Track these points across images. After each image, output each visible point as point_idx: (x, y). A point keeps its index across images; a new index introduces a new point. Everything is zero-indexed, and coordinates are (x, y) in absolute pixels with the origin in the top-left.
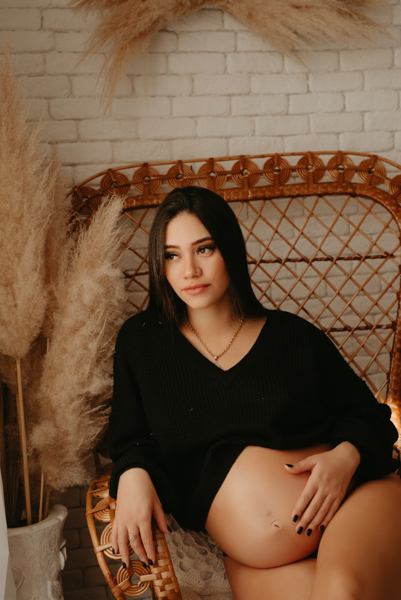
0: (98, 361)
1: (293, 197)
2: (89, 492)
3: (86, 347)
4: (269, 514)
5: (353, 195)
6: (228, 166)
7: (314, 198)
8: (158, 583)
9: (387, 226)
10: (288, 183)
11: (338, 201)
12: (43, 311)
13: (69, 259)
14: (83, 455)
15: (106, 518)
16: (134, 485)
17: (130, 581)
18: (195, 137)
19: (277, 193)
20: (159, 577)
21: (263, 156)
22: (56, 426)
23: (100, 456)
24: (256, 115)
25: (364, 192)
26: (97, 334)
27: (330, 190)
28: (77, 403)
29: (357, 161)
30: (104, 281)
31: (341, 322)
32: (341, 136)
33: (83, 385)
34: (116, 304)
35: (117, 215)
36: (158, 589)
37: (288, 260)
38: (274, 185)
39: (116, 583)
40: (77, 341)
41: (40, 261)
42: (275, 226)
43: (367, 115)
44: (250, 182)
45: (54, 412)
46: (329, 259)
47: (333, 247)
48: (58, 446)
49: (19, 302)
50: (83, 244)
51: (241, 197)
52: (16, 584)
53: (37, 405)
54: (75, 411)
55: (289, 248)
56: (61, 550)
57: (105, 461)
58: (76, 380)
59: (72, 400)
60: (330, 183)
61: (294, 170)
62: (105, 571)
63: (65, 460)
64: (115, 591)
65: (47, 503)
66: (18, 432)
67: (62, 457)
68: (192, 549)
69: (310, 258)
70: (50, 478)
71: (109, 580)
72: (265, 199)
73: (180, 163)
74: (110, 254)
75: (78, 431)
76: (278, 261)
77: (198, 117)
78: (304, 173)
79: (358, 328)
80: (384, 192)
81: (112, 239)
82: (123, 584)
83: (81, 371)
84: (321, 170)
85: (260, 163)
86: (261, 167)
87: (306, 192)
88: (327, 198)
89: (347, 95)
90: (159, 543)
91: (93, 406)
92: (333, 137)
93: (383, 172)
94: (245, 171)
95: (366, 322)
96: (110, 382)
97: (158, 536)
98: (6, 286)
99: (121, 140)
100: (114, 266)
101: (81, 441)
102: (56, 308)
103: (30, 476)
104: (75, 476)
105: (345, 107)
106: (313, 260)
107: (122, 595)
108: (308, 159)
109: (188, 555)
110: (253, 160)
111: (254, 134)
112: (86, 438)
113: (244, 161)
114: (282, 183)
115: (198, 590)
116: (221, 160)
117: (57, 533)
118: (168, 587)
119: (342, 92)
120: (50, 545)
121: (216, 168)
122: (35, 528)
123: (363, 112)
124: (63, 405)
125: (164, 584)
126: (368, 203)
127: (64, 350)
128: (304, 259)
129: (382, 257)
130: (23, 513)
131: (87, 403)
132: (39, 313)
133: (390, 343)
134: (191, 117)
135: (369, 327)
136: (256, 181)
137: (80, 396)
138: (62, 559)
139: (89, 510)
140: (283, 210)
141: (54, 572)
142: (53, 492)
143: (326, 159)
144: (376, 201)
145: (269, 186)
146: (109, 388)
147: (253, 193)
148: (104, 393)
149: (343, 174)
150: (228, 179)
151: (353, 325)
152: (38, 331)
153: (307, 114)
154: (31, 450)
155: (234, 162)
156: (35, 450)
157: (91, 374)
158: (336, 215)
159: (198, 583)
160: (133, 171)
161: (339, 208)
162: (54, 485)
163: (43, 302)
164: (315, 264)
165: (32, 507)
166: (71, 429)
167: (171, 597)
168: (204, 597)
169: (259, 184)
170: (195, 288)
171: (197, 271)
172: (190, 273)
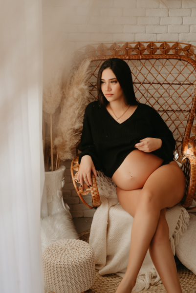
0: (78, 117)
1: (157, 59)
2: (72, 162)
3: (74, 112)
4: (130, 173)
5: (180, 60)
6: (133, 46)
7: (166, 60)
8: (92, 191)
9: (192, 73)
10: (155, 54)
11: (174, 61)
13: (71, 81)
14: (72, 149)
15: (77, 170)
16: (86, 160)
17: (83, 190)
18: (122, 33)
19: (151, 57)
20: (93, 190)
22: (63, 139)
23: (78, 150)
24: (147, 25)
25: (184, 59)
26: (78, 108)
27: (171, 57)
28: (70, 131)
29: (183, 46)
30: (82, 90)
31: (171, 108)
32: (180, 34)
33: (73, 125)
34: (86, 98)
35: (88, 66)
36: (92, 193)
37: (153, 83)
38: (150, 54)
39: (78, 190)
40: (71, 110)
42: (149, 70)
43: (191, 26)
44: (141, 53)
45: (62, 134)
46: (169, 84)
47: (170, 79)
48: (63, 145)
49: (52, 95)
50: (76, 76)
51: (137, 58)
53: (57, 131)
54: (69, 134)
55: (154, 79)
56: (63, 181)
57: (80, 152)
58: (70, 123)
59: (69, 130)
60: (171, 55)
61: (158, 49)
62: (75, 186)
63: (65, 150)
64: (78, 193)
66: (50, 140)
67: (64, 149)
68: (106, 183)
69: (162, 83)
70: (60, 156)
71: (76, 189)
72: (146, 59)
73: (115, 43)
74: (85, 80)
75: (70, 141)
76: (150, 83)
77: (124, 25)
78: (162, 50)
79: (177, 111)
80: (192, 59)
81: (86, 75)
82: (81, 191)
83: (72, 120)
84: (169, 49)
85: (146, 45)
86: (146, 47)
87: (162, 58)
88: (170, 60)
89: (184, 18)
90: (93, 179)
91: (76, 132)
92: (177, 34)
93: (192, 51)
94: (140, 48)
96: (82, 125)
97: (93, 176)
99: (94, 33)
100: (86, 85)
101: (71, 144)
102: (65, 98)
103: (53, 154)
104: (68, 156)
105: (182, 23)
107: (80, 194)
108: (164, 45)
109: (105, 185)
110: (143, 44)
111: (145, 32)
112: (73, 143)
113: (139, 44)
114: (153, 54)
115: (107, 197)
116: (131, 43)
117: (61, 175)
118: (95, 193)
119: (182, 17)
120: (59, 178)
121: (129, 46)
122: (54, 172)
123: (190, 26)
124: (65, 131)
125: (94, 192)
126: (186, 63)
127: (67, 113)
128: (159, 83)
129: (189, 84)
130: (50, 168)
131: (74, 131)
132: (59, 99)
133: (188, 117)
134: (121, 25)
135: (181, 110)
136: (143, 52)
137: (71, 129)
138: (63, 184)
139: (72, 167)
140: (153, 64)
141: (60, 188)
142: (61, 161)
143: (171, 45)
144: (189, 63)
145: (148, 54)
146: (81, 127)
147: (142, 57)
148: (80, 129)
149: (177, 51)
150: (133, 51)
151: (175, 110)
152: (58, 106)
153: (167, 25)
155: (136, 44)
156: (55, 146)
157: (76, 122)
158: (173, 67)
159: (107, 195)
160: (97, 46)
161: (174, 65)
162: (61, 158)
163: (60, 95)
164: (163, 85)
165: (54, 166)
166: (68, 140)
167: (96, 196)
168: (109, 199)
169: (144, 53)
170: (108, 95)
171: (109, 89)
172: (106, 89)
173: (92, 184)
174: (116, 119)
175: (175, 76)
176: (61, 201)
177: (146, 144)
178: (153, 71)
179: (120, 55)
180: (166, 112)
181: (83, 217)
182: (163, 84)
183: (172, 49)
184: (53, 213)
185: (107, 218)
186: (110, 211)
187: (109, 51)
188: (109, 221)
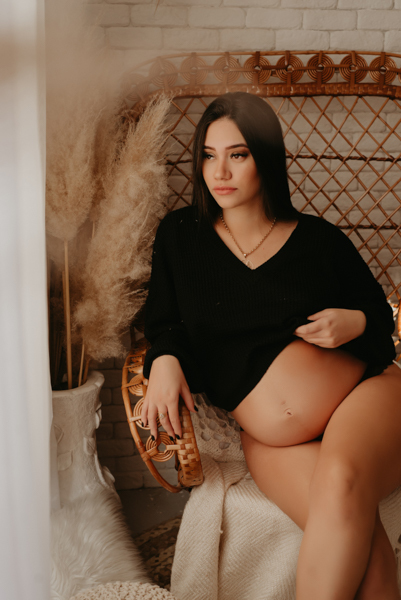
0: (139, 249)
1: (334, 96)
2: (125, 367)
3: (128, 236)
4: (284, 403)
5: (392, 98)
6: (273, 60)
7: (355, 97)
8: (182, 453)
10: (329, 82)
11: (377, 102)
12: (91, 200)
13: (118, 152)
14: (120, 330)
15: (139, 392)
17: (157, 449)
18: (244, 27)
19: (319, 91)
20: (183, 448)
21: (308, 53)
22: (98, 305)
24: (305, 8)
26: (139, 225)
27: (370, 91)
28: (118, 286)
29: (398, 64)
30: (148, 176)
31: (368, 220)
32: (387, 34)
33: (124, 270)
34: (159, 198)
35: (164, 113)
36: (181, 458)
37: (323, 157)
38: (315, 83)
39: (145, 450)
40: (122, 230)
41: (91, 153)
42: (314, 123)
44: (292, 78)
45: (96, 292)
46: (363, 158)
47: (367, 146)
48: (99, 323)
49: (69, 191)
50: (131, 139)
51: (283, 92)
52: (57, 438)
53: (82, 284)
54: (115, 293)
55: (326, 145)
56: (97, 411)
57: (140, 335)
58: (118, 266)
59: (114, 283)
60: (370, 84)
61: (337, 68)
62: (137, 439)
63: (104, 335)
64: (144, 457)
65: (86, 370)
66: (63, 305)
67: (102, 332)
68: (213, 421)
69: (345, 155)
70: (90, 349)
71: (139, 446)
72: (306, 96)
73: (227, 54)
74: (156, 151)
75: (118, 310)
76: (314, 157)
77: (248, 7)
78: (347, 72)
79: (384, 227)
81: (159, 137)
82: (151, 451)
83: (123, 258)
84: (364, 70)
85: (305, 59)
86: (305, 64)
87: (346, 91)
88: (366, 98)
90: (185, 418)
91: (132, 289)
92: (379, 34)
94: (290, 67)
95: (391, 222)
96: (148, 269)
97: (184, 412)
98: (58, 174)
99: (171, 27)
100: (159, 164)
101: (120, 319)
102: (103, 197)
103: (72, 346)
104: (112, 349)
105: (393, 4)
106: (347, 159)
107: (150, 460)
108: (352, 58)
109: (209, 426)
110: (298, 56)
111: (301, 27)
112: (125, 317)
113: (289, 56)
114: (323, 82)
115: (216, 457)
116: (267, 54)
117: (94, 397)
118: (190, 457)
120: (88, 408)
121: (262, 62)
122: (75, 392)
124: (105, 287)
125: (188, 453)
127: (109, 237)
128: (338, 157)
130: (65, 377)
131: (127, 286)
132: (87, 201)
134: (241, 7)
135: (393, 227)
136: (299, 78)
137: (121, 280)
138: (98, 420)
139: (124, 385)
140: (323, 108)
141: (90, 431)
142: (92, 361)
143: (369, 60)
145: (312, 83)
146: (147, 275)
147: (295, 89)
148: (142, 278)
149: (384, 76)
150: (273, 74)
151: (379, 224)
152: (85, 218)
153: (355, 9)
154: (75, 326)
155: (279, 57)
156: (78, 326)
157: (132, 261)
158: (374, 115)
159: (216, 452)
160: (180, 60)
161: (377, 110)
162: (93, 355)
163: (91, 191)
164: (348, 162)
165: (73, 373)
166: (111, 309)
167: (192, 465)
168: (221, 464)
169: (301, 81)
170: (223, 189)
171: (227, 174)
172: (219, 175)
173: (183, 433)
174: (241, 256)
175: (380, 137)
176: (93, 463)
177: (326, 326)
178: (323, 125)
179: (241, 85)
180: (355, 230)
181: (143, 488)
182: (350, 158)
183: (371, 69)
184: (74, 496)
185: (218, 519)
186: (228, 501)
187: (211, 74)
188: (224, 526)
